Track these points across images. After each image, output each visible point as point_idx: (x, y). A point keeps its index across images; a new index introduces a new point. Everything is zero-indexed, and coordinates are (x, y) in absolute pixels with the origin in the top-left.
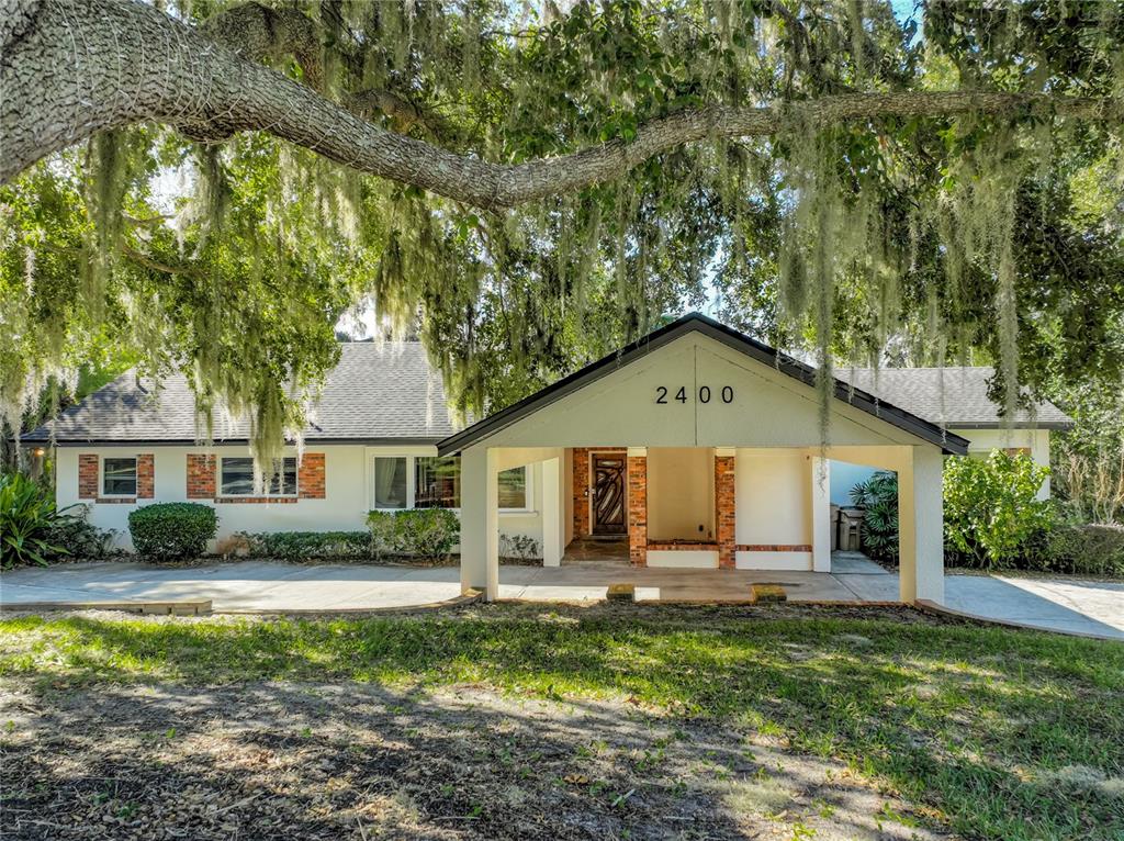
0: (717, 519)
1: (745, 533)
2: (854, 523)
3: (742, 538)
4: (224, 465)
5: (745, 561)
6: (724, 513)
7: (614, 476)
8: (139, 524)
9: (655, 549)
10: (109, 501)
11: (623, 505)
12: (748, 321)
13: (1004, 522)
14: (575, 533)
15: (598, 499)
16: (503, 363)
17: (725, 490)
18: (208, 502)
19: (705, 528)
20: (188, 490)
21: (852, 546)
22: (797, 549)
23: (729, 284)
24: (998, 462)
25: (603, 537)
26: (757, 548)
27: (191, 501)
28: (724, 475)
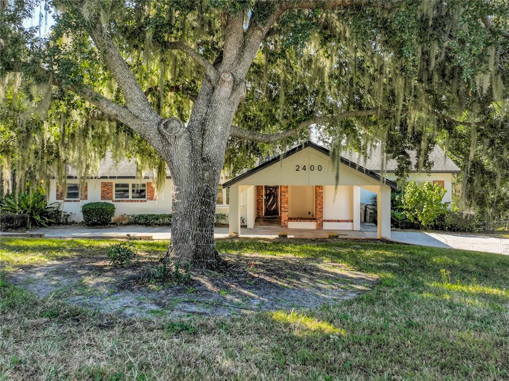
0: (316, 209)
1: (327, 215)
2: (372, 211)
3: (325, 217)
4: (116, 187)
5: (327, 226)
6: (319, 207)
7: (273, 191)
8: (86, 211)
9: (291, 221)
10: (69, 201)
11: (277, 204)
12: (327, 140)
13: (427, 211)
14: (257, 215)
15: (267, 201)
16: (238, 153)
17: (319, 198)
18: (110, 202)
19: (311, 213)
20: (102, 196)
21: (371, 220)
22: (347, 221)
23: (320, 128)
24: (427, 187)
25: (269, 217)
26: (332, 221)
27: (103, 201)
28: (318, 192)
